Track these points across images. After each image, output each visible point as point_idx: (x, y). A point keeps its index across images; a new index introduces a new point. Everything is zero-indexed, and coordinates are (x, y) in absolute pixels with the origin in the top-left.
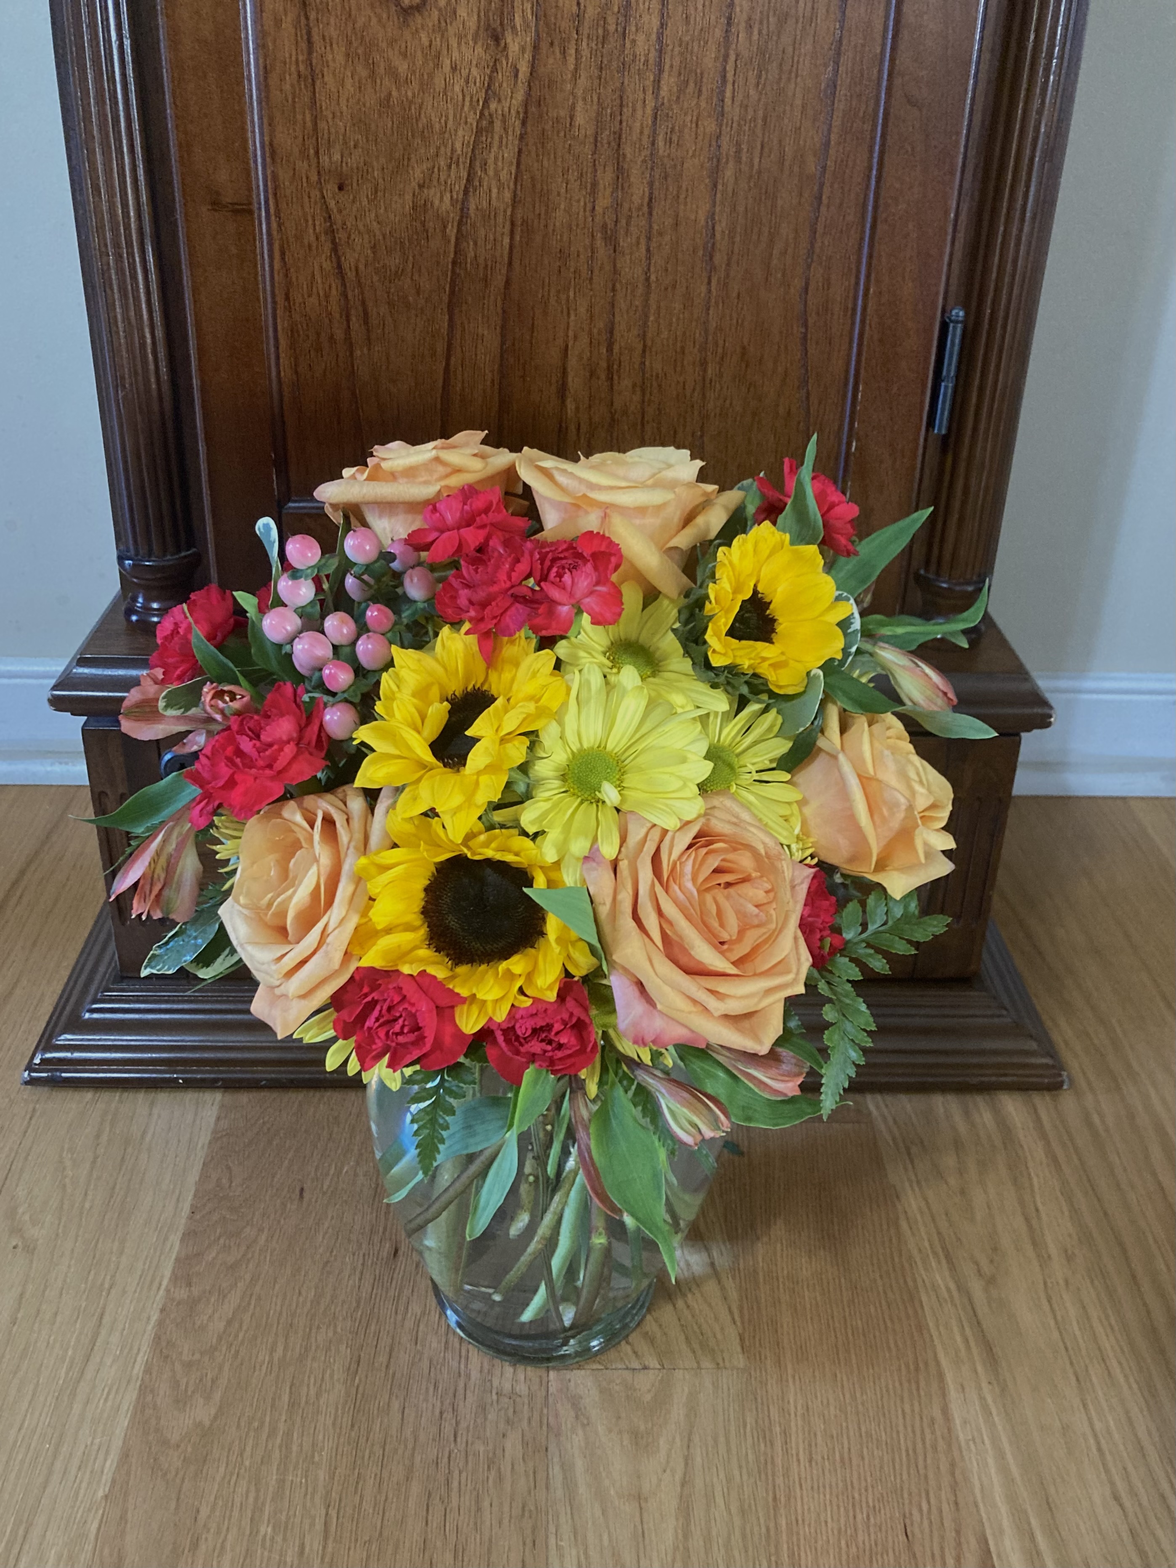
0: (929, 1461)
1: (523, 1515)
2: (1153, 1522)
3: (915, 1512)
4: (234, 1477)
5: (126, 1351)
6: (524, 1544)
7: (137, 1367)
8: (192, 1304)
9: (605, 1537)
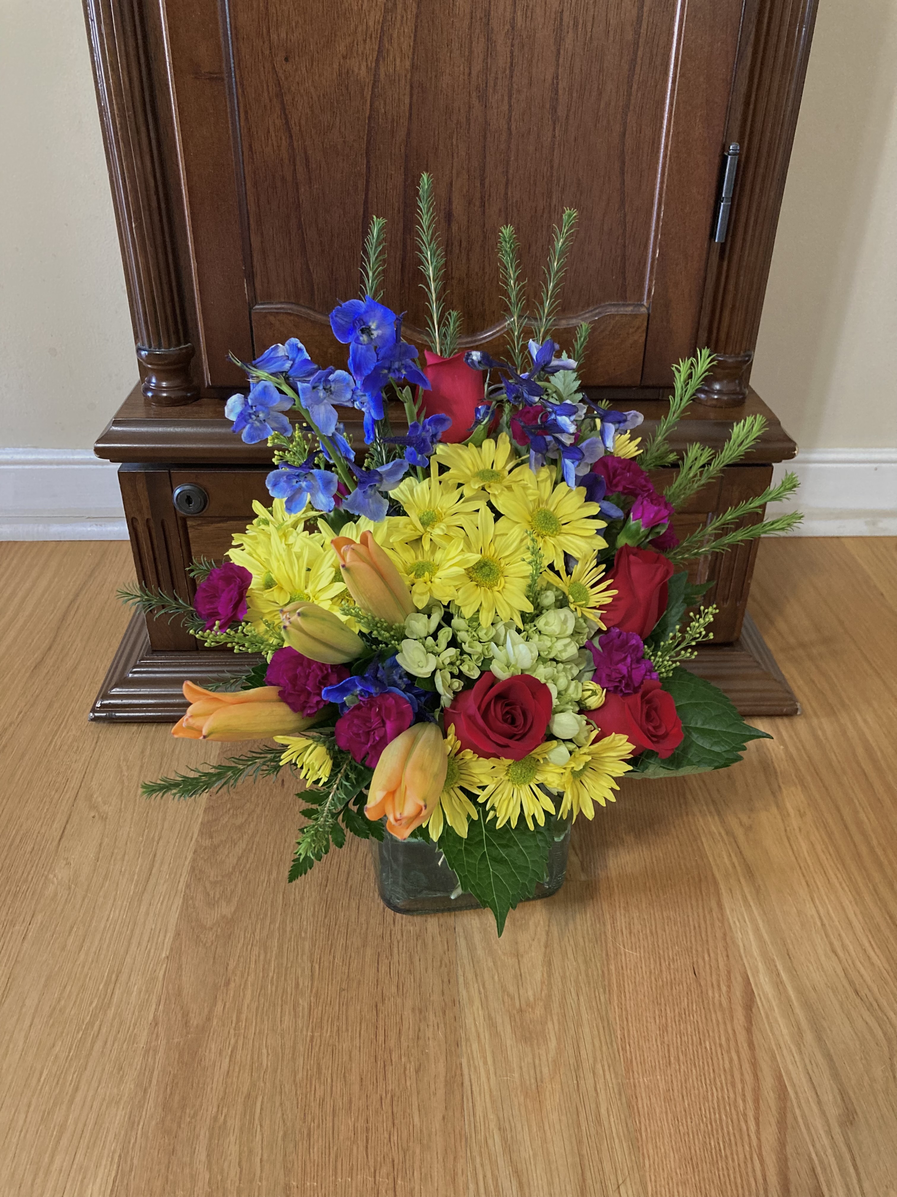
0: (709, 933)
1: (441, 966)
2: (859, 965)
3: (700, 961)
4: (250, 947)
5: (173, 876)
6: (443, 981)
7: (181, 884)
8: (214, 849)
9: (496, 977)
